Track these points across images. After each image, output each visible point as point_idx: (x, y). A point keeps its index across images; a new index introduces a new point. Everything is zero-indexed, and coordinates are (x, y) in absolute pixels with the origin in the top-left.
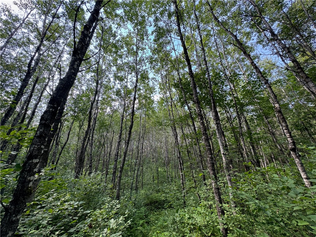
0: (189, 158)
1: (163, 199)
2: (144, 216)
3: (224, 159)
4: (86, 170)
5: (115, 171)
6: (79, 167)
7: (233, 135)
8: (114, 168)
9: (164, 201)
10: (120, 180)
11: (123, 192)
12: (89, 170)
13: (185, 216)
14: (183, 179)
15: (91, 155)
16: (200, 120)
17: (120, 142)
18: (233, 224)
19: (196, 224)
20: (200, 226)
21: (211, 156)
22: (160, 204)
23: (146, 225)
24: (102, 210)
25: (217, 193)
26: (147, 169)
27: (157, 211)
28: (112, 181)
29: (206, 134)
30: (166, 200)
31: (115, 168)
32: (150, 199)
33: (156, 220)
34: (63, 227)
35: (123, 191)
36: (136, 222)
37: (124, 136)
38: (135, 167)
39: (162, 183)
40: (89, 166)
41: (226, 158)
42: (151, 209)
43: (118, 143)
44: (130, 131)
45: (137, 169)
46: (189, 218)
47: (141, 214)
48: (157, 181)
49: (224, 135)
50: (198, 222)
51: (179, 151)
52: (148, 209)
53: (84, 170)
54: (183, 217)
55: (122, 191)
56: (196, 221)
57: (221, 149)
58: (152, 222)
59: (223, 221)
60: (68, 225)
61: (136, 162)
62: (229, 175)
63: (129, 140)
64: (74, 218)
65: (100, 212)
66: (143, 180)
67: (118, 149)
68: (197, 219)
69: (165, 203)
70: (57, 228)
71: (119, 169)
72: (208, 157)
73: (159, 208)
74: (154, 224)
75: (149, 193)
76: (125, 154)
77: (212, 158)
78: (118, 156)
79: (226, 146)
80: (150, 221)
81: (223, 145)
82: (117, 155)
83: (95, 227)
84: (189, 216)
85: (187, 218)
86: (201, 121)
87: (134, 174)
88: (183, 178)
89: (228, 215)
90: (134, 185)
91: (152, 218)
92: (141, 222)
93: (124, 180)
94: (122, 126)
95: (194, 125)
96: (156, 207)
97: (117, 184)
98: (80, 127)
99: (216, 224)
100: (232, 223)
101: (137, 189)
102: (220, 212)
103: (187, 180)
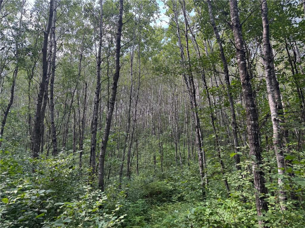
0: (214, 128)
1: (171, 188)
2: (142, 211)
3: (275, 128)
4: (49, 147)
5: (93, 148)
6: (37, 142)
7: (296, 89)
8: (91, 143)
9: (171, 191)
10: (103, 161)
11: (108, 179)
12: (52, 146)
13: (205, 210)
14: (202, 160)
15: (53, 123)
16: (239, 60)
17: (98, 102)
18: (280, 222)
19: (222, 222)
20: (227, 223)
21: (255, 122)
22: (165, 195)
23: (144, 222)
24: (80, 201)
25: (258, 180)
26: (144, 145)
27: (160, 205)
28: (90, 162)
29: (249, 85)
30: (174, 190)
31: (94, 143)
32: (150, 190)
33: (159, 217)
34: (28, 222)
35: (109, 177)
36: (130, 218)
37: (104, 93)
38: (126, 141)
39: (168, 165)
40: (53, 140)
41: (279, 126)
42: (151, 202)
43: (95, 104)
44: (115, 84)
45: (128, 145)
46: (211, 214)
47: (137, 209)
48: (160, 163)
49: (278, 89)
50: (225, 219)
51: (197, 117)
52: (147, 201)
53: (44, 147)
54: (201, 213)
55: (107, 177)
56: (222, 218)
57: (272, 111)
58: (154, 219)
59: (264, 217)
60: (33, 221)
61: (127, 136)
62: (281, 153)
63: (114, 99)
64: (41, 211)
65: (78, 203)
66: (139, 161)
67: (97, 114)
68: (223, 215)
69: (173, 194)
70: (19, 223)
71: (101, 145)
72: (249, 124)
73: (165, 201)
74: (156, 221)
75: (148, 180)
76: (109, 120)
77: (255, 126)
78: (96, 125)
79: (280, 107)
80: (151, 218)
81: (276, 106)
82: (95, 123)
83: (72, 223)
84: (211, 211)
85: (208, 214)
86: (242, 62)
87: (124, 152)
88: (202, 158)
89: (273, 211)
90: (125, 169)
91: (153, 214)
92: (138, 219)
93: (110, 160)
94: (99, 75)
95: (226, 71)
96: (160, 200)
97: (99, 166)
98: (30, 77)
99: (252, 222)
100: (278, 221)
101: (129, 174)
102: (261, 206)
103: (209, 162)
